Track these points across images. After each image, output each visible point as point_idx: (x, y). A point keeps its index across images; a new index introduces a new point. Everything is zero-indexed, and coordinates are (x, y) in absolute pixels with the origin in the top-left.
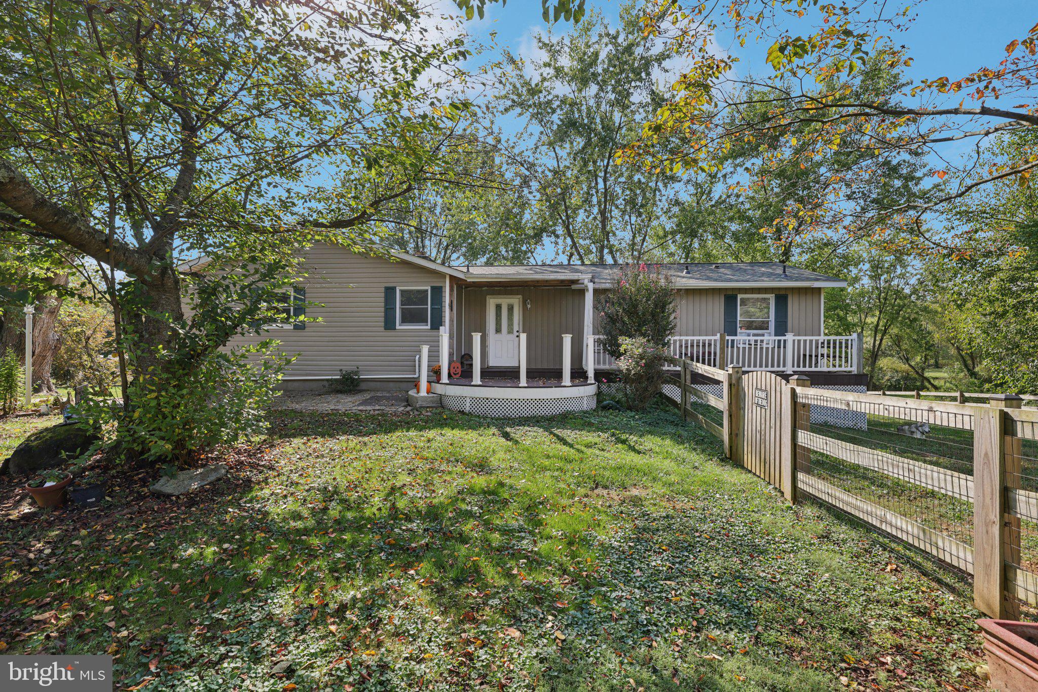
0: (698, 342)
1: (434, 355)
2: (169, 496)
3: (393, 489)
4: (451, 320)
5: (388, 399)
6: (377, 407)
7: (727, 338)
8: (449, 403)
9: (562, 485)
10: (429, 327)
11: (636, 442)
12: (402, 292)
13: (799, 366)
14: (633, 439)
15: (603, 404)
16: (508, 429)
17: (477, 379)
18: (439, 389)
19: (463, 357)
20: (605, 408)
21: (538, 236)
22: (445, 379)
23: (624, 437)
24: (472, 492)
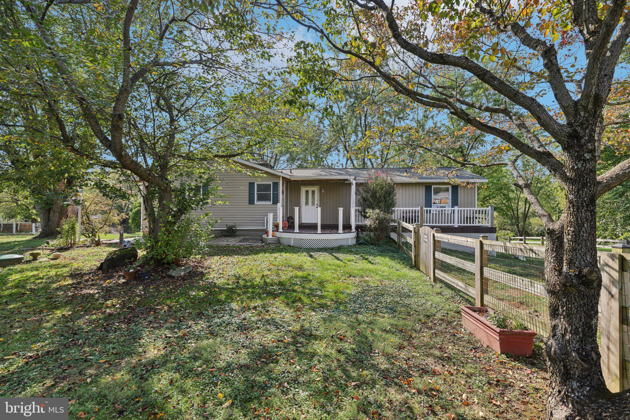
0: (409, 211)
1: (275, 218)
2: (174, 277)
3: (263, 276)
4: (283, 200)
5: (252, 239)
6: (248, 243)
7: (424, 208)
8: (283, 241)
9: (335, 275)
10: (271, 203)
11: (372, 259)
12: (257, 184)
13: (461, 223)
14: (371, 258)
15: (360, 242)
16: (312, 253)
17: (297, 229)
18: (278, 234)
19: (288, 218)
20: (360, 244)
21: (328, 150)
22: (281, 229)
23: (366, 257)
24: (296, 277)
